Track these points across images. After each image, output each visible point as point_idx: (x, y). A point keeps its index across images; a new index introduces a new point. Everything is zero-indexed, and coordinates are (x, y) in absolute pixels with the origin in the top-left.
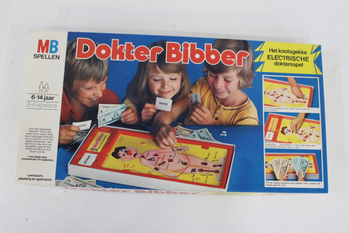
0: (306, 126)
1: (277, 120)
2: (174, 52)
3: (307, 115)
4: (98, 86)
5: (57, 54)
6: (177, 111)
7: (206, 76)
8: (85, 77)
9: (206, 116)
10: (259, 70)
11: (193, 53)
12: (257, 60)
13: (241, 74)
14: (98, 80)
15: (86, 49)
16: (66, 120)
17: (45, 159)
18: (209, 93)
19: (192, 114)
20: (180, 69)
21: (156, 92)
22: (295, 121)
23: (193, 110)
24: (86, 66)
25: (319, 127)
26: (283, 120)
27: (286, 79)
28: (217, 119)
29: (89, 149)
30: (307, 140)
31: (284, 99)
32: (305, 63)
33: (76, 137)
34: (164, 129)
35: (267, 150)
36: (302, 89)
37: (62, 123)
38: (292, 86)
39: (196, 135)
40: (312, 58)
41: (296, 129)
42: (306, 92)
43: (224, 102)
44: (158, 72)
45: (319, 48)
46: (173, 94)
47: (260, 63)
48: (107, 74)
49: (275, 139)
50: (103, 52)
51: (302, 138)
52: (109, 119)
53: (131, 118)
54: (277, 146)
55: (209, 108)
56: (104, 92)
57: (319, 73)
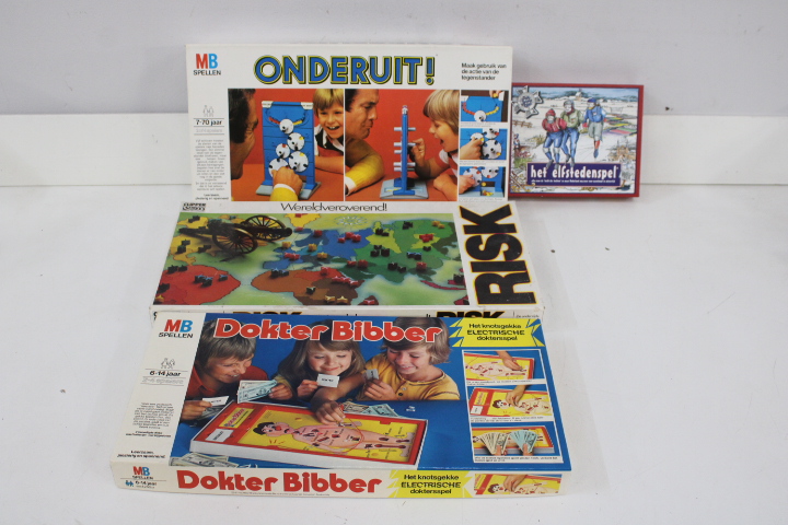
0: (528, 398)
1: (486, 394)
2: (342, 330)
3: (528, 387)
4: (241, 363)
5: (190, 333)
6: (347, 387)
7: (386, 353)
8: (224, 354)
9: (385, 392)
10: (457, 345)
11: (368, 330)
12: (454, 335)
13: (433, 350)
14: (241, 357)
15: (228, 328)
16: (193, 395)
17: (159, 435)
18: (389, 369)
19: (366, 390)
20: (350, 346)
21: (318, 369)
22: (512, 394)
23: (369, 386)
24: (227, 344)
25: (547, 398)
26: (495, 394)
27: (496, 353)
28: (401, 394)
29: (222, 425)
30: (531, 412)
31: (495, 372)
32: (519, 336)
33: (206, 413)
34: (328, 405)
35: (473, 425)
36: (518, 362)
37: (189, 398)
38: (504, 359)
39: (372, 410)
40: (528, 331)
41: (514, 401)
42: (525, 364)
43: (410, 378)
44: (321, 350)
45: (538, 322)
46: (340, 371)
47: (457, 339)
48: (254, 351)
49: (484, 412)
50: (250, 331)
51: (523, 410)
52: (253, 395)
53: (283, 393)
54: (489, 419)
55: (390, 384)
56: (248, 369)
57: (540, 344)
